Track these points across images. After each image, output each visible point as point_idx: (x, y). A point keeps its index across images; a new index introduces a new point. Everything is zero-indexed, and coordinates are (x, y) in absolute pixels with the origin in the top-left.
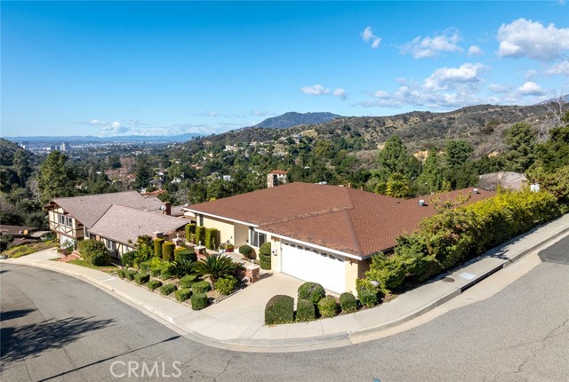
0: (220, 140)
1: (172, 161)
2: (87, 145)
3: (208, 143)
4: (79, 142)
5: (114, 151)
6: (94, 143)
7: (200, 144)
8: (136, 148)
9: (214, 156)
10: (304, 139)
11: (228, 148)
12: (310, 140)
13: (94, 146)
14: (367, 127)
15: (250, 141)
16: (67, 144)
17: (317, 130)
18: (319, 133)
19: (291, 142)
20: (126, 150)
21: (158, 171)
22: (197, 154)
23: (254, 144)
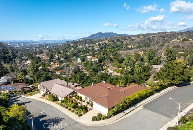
0: (76, 43)
1: (60, 51)
2: (31, 44)
3: (72, 44)
4: (28, 43)
5: (40, 46)
6: (33, 43)
7: (69, 44)
8: (47, 45)
9: (74, 50)
10: (104, 44)
11: (79, 47)
12: (106, 44)
13: (33, 44)
14: (125, 39)
15: (86, 44)
16: (24, 44)
17: (108, 41)
18: (109, 42)
19: (100, 45)
20: (44, 46)
21: (56, 55)
22: (68, 48)
23: (87, 45)
